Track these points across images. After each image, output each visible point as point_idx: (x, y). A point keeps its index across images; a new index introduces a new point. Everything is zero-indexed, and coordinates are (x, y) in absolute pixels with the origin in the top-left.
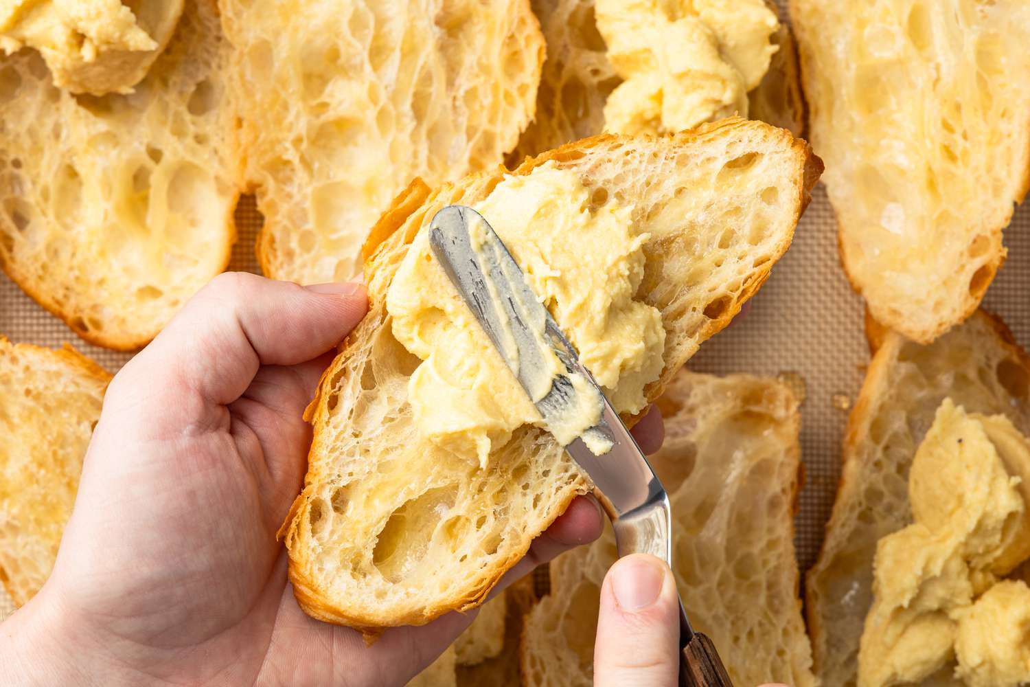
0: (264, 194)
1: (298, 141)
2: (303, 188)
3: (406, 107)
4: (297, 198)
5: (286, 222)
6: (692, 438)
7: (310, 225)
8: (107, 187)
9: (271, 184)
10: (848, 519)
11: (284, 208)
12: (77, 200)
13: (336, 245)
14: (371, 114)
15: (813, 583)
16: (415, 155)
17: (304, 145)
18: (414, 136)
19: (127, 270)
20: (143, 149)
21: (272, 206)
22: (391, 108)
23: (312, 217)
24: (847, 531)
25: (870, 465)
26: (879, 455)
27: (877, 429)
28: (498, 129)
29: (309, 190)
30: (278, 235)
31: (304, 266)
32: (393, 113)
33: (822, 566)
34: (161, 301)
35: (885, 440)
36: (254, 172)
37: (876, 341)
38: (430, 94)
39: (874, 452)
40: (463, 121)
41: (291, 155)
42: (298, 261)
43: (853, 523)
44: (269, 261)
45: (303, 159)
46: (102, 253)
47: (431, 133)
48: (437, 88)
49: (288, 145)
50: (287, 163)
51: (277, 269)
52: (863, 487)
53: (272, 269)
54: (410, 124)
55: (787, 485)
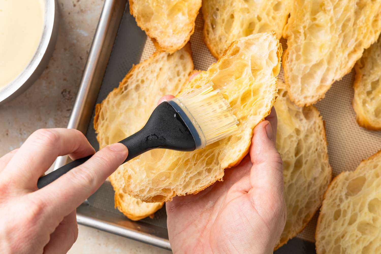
0: (290, 39)
1: (304, 27)
3: (340, 26)
4: (299, 44)
5: (294, 50)
7: (301, 53)
8: (242, 25)
9: (293, 37)
11: (295, 45)
16: (338, 42)
17: (306, 29)
18: (340, 36)
21: (291, 44)
22: (335, 25)
23: (302, 50)
28: (365, 41)
29: (303, 42)
30: (290, 53)
31: (295, 64)
32: (336, 27)
36: (289, 32)
38: (348, 25)
40: (356, 36)
41: (302, 31)
42: (293, 63)
44: (285, 60)
45: (304, 33)
47: (345, 36)
48: (351, 24)
49: (302, 27)
50: (300, 32)
51: (287, 63)
53: (285, 62)
54: (339, 31)
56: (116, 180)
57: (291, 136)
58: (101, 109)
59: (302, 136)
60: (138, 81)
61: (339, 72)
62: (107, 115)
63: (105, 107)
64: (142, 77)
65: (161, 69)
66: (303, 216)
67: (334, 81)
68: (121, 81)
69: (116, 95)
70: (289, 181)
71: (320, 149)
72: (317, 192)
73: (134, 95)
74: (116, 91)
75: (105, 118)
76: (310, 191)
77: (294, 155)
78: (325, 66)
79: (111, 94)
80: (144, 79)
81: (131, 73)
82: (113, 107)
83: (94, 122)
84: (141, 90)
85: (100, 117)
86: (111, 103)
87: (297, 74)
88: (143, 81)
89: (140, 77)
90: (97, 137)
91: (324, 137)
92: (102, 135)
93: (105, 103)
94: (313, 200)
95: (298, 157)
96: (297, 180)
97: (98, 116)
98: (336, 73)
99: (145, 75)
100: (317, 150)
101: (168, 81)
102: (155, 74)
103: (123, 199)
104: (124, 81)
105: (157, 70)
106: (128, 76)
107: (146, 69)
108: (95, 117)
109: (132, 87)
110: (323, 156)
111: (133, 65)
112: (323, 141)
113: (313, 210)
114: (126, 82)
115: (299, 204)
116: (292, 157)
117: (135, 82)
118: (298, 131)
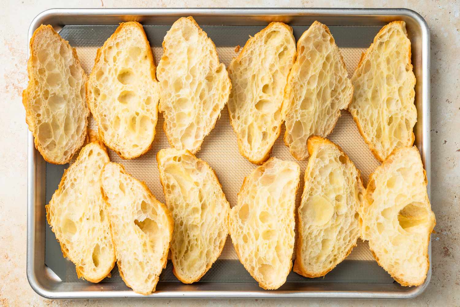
0: (165, 114)
1: (173, 103)
2: (174, 113)
3: (198, 97)
4: (172, 115)
5: (170, 120)
6: (275, 174)
7: (175, 122)
8: (126, 122)
9: (166, 112)
10: (307, 195)
11: (169, 117)
12: (119, 124)
13: (181, 126)
14: (190, 99)
15: (299, 210)
16: (200, 107)
18: (200, 103)
19: (130, 141)
20: (134, 113)
23: (176, 120)
24: (307, 198)
25: (311, 183)
26: (313, 180)
27: (312, 174)
28: (220, 103)
29: (175, 114)
30: (168, 123)
31: (173, 130)
32: (195, 98)
33: (301, 207)
34: (138, 148)
35: (314, 176)
36: (163, 109)
37: (311, 153)
38: (204, 94)
39: (312, 179)
40: (212, 101)
41: (171, 106)
42: (172, 129)
43: (308, 196)
45: (174, 107)
46: (125, 137)
47: (204, 103)
48: (206, 92)
49: (171, 103)
50: (170, 108)
52: (310, 188)
53: (166, 131)
54: (199, 100)
55: (295, 187)
56: (74, 257)
57: (192, 189)
58: (49, 208)
59: (201, 186)
60: (71, 181)
61: (207, 129)
62: (56, 212)
63: (53, 206)
64: (74, 177)
65: (86, 167)
66: (218, 243)
67: (205, 136)
68: (59, 184)
69: (58, 195)
70: (201, 221)
71: (217, 192)
72: (223, 223)
73: (71, 191)
74: (57, 192)
75: (55, 214)
76: (218, 224)
77: (199, 201)
78: (196, 127)
79: (54, 195)
80: (76, 177)
81: (65, 176)
82: (58, 204)
83: (47, 219)
84: (76, 187)
85: (51, 215)
86: (56, 202)
87: (177, 137)
88: (75, 180)
89: (72, 177)
90: (52, 230)
91: (217, 182)
92: (55, 227)
93: (51, 202)
94: (222, 230)
95: (202, 202)
96: (206, 219)
97: (49, 214)
98: (204, 131)
99: (75, 174)
100: (214, 193)
101: (93, 175)
102: (83, 172)
103: (84, 270)
104: (61, 183)
105: (83, 168)
106: (63, 179)
107: (75, 170)
108: (47, 216)
109: (68, 186)
110: (221, 196)
111: (65, 170)
112: (218, 185)
113: (224, 238)
114: (63, 183)
115: (213, 235)
116: (198, 203)
117: (69, 182)
118: (197, 184)
